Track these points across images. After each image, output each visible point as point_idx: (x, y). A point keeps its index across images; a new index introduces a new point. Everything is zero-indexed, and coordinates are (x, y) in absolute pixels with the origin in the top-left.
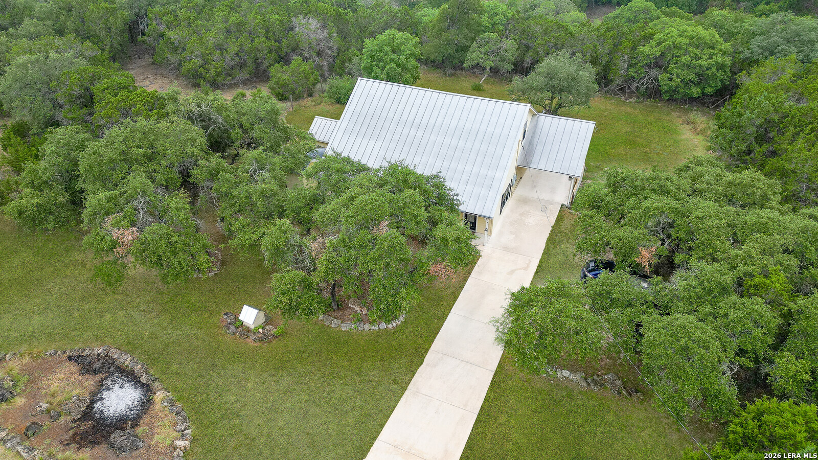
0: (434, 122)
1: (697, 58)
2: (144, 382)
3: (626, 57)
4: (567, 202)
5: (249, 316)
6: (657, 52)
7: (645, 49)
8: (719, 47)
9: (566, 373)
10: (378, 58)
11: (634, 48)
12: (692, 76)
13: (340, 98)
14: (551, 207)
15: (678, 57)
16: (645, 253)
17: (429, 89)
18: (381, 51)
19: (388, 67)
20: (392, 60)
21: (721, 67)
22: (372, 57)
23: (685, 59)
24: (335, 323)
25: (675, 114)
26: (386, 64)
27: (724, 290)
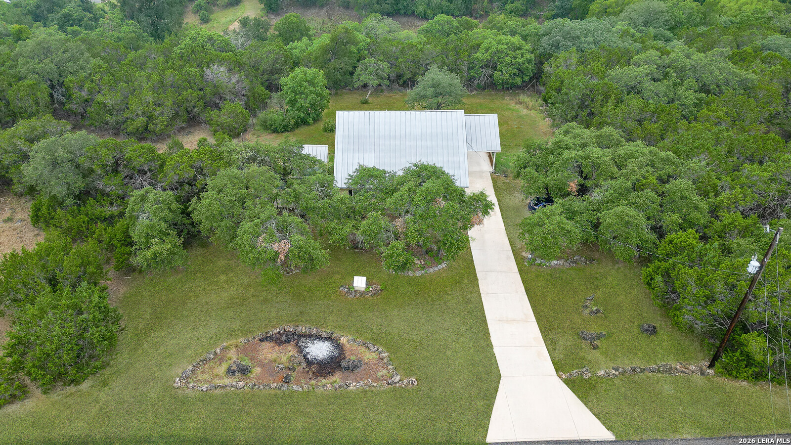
0: (404, 133)
1: (515, 58)
2: (326, 336)
3: (466, 63)
4: (492, 170)
5: (360, 282)
6: (487, 56)
7: (478, 55)
8: (525, 48)
9: (556, 262)
10: (299, 92)
11: (469, 56)
12: (515, 71)
13: (277, 128)
14: (484, 174)
15: (502, 58)
16: (572, 184)
17: (386, 111)
18: (301, 87)
19: (309, 98)
20: (311, 92)
21: (529, 61)
22: (294, 92)
23: (508, 59)
24: (411, 274)
25: (507, 98)
26: (307, 96)
27: (628, 191)
